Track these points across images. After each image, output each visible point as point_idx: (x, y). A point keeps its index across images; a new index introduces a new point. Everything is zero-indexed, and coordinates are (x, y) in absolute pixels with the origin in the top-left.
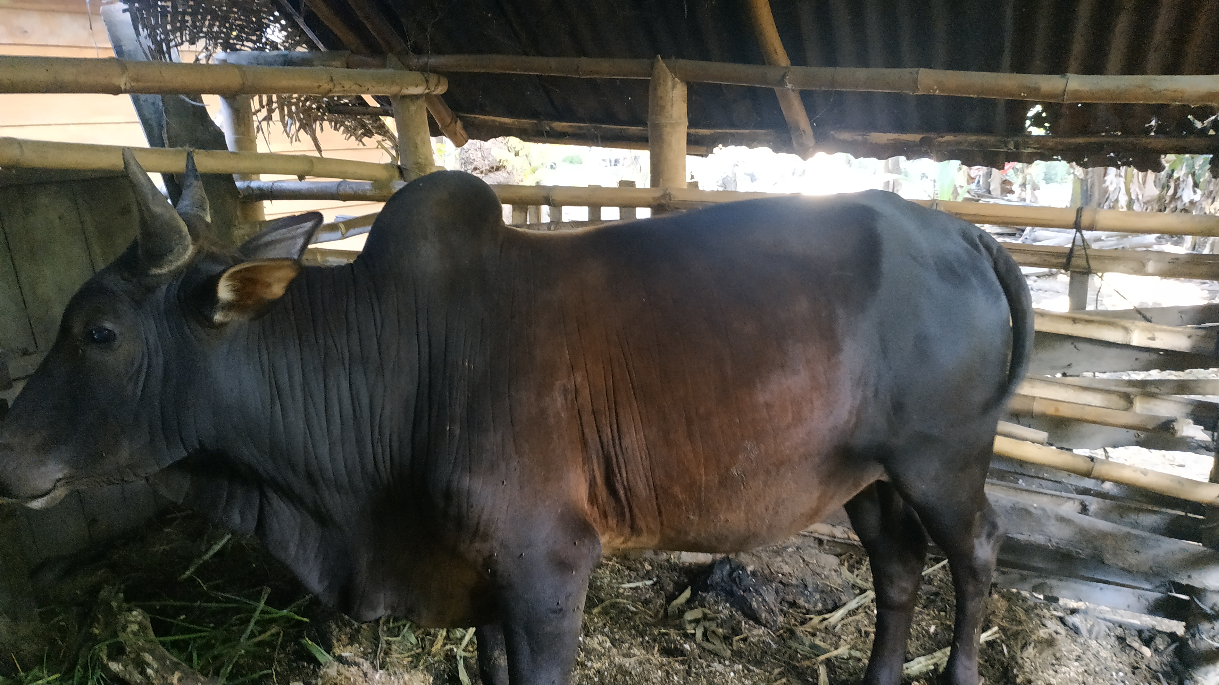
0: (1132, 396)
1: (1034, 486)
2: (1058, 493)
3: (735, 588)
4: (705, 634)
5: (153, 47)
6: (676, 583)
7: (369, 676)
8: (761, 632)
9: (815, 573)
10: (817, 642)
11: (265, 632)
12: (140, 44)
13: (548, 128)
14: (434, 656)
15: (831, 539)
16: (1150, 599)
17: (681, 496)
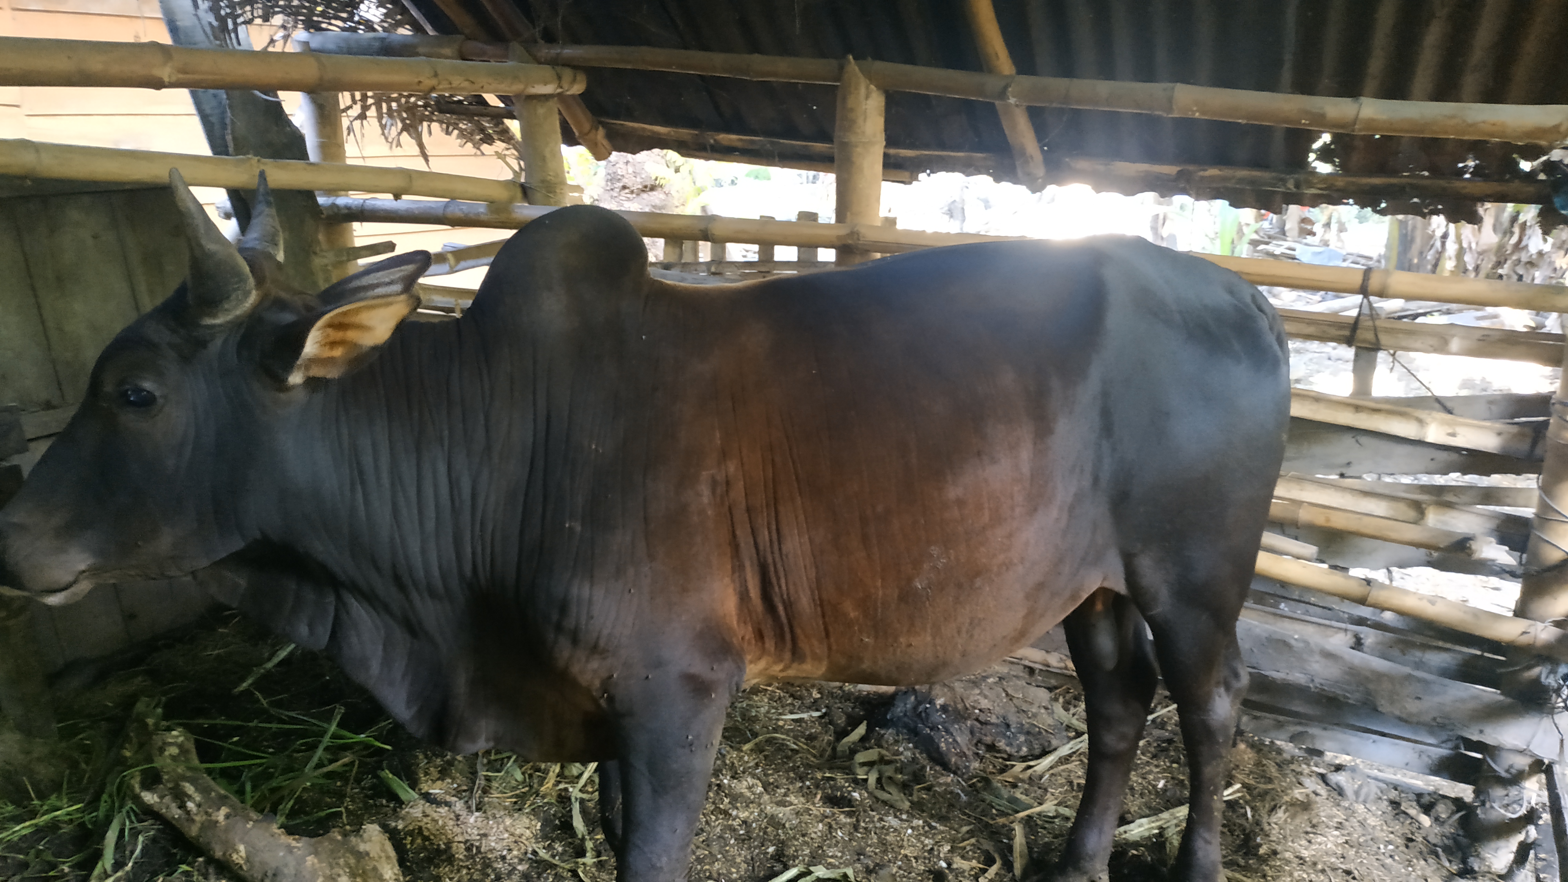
0: (1424, 506)
1: (1300, 612)
2: (1327, 622)
3: (920, 725)
4: (879, 780)
5: (215, 24)
6: (849, 717)
7: (462, 818)
8: (949, 780)
9: (1020, 711)
10: (1018, 795)
11: (337, 761)
12: (199, 20)
13: (712, 141)
14: (543, 797)
15: (1044, 668)
16: (1434, 756)
17: (853, 614)
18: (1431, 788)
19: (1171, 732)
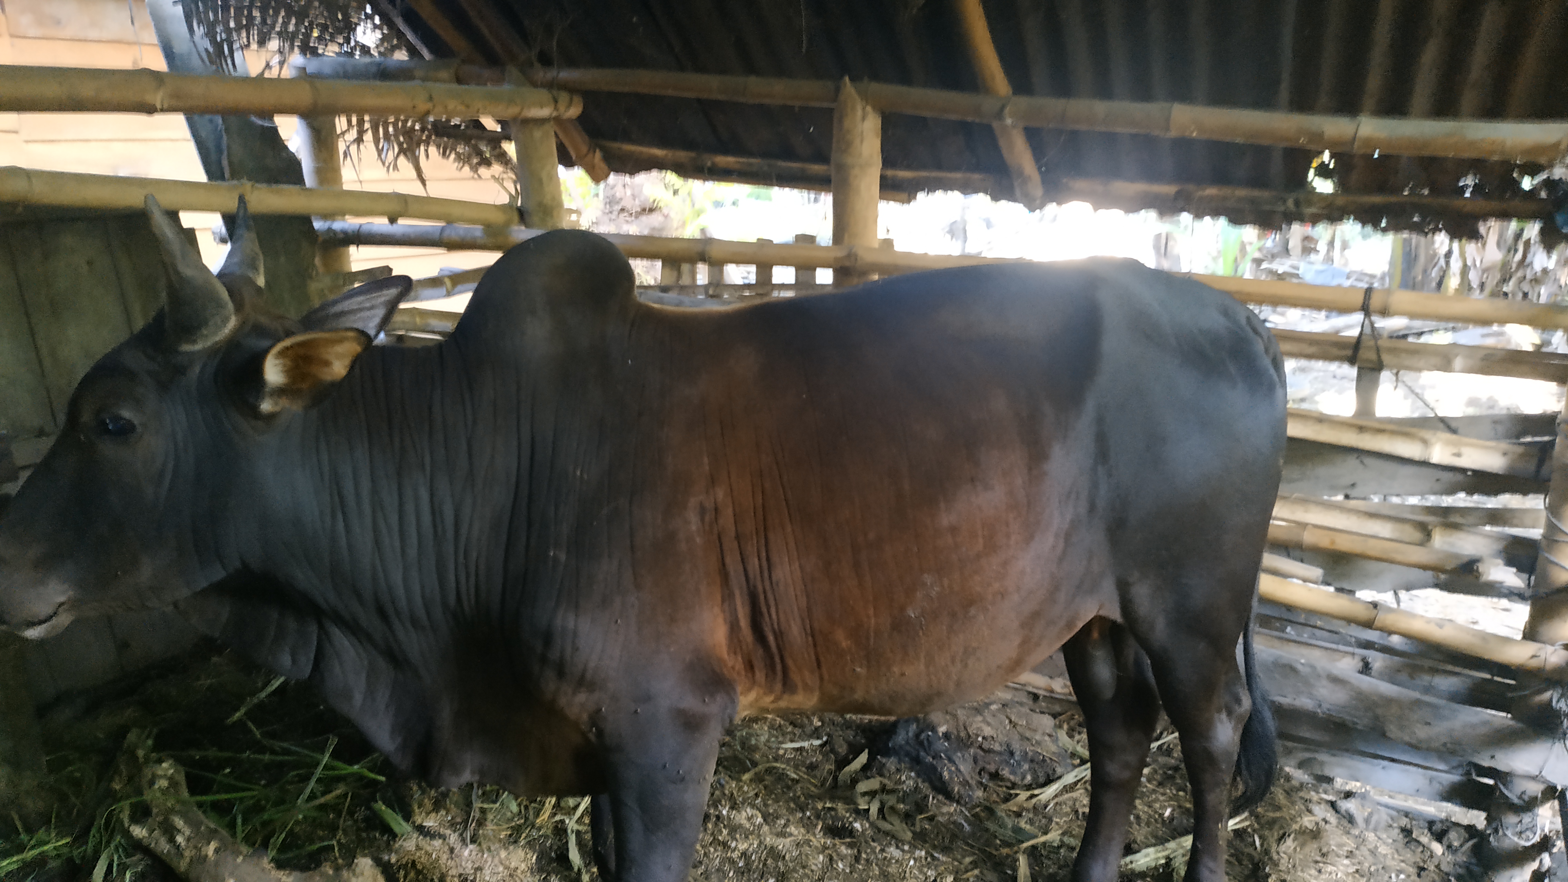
0: (1431, 527)
1: (1305, 635)
2: (1334, 646)
3: (922, 754)
4: (881, 810)
5: (211, 50)
6: (850, 745)
7: (456, 851)
8: (952, 809)
9: (1023, 738)
10: (1023, 824)
11: (331, 792)
12: (195, 46)
13: (710, 163)
14: (539, 829)
15: (1048, 694)
16: (1445, 783)
17: (845, 644)
18: (1443, 815)
19: (1176, 759)
